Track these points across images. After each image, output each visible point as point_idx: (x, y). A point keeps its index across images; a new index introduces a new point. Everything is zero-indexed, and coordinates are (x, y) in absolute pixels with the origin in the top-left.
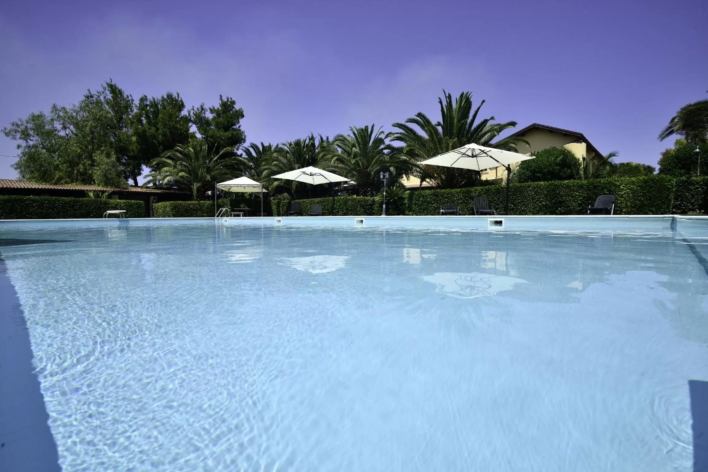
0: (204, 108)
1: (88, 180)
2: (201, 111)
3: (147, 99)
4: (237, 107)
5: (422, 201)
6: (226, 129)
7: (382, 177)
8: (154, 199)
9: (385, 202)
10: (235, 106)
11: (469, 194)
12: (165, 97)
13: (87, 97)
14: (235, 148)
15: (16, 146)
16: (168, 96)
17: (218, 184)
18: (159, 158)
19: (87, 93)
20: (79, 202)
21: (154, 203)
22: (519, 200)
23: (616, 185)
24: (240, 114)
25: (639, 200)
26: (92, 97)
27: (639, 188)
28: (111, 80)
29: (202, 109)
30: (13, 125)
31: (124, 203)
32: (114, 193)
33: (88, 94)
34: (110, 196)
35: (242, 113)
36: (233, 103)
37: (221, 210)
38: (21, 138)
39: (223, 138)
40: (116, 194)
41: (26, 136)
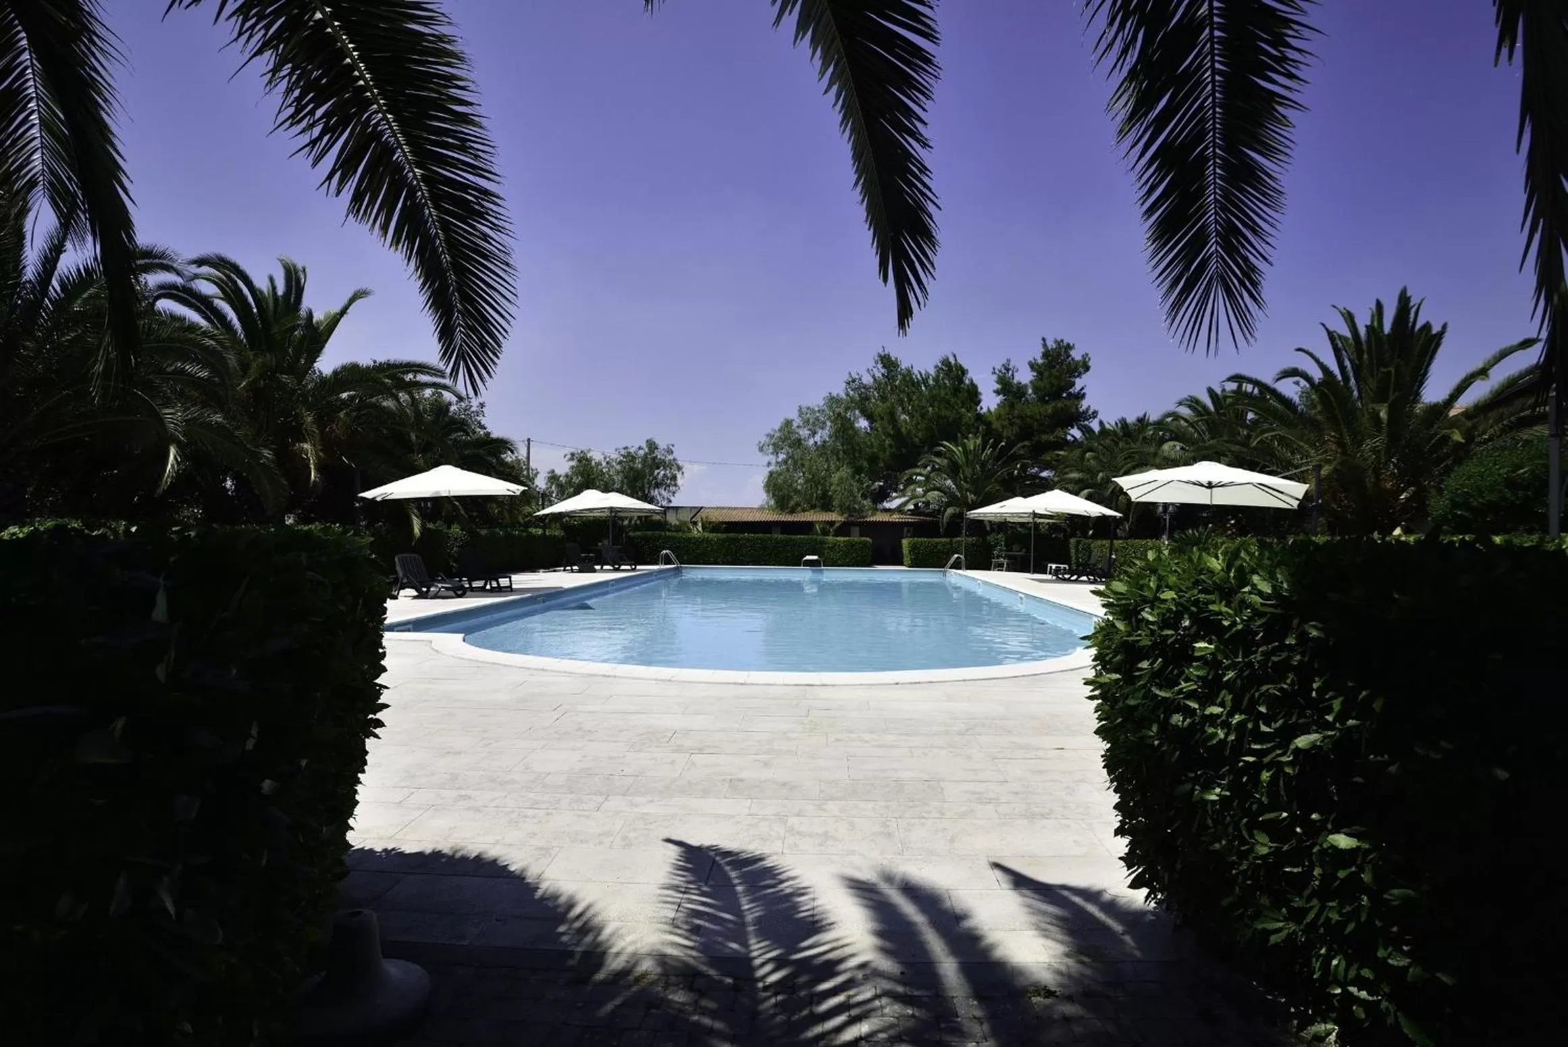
0: (1011, 367)
1: (825, 505)
2: (1007, 374)
4: (1076, 354)
6: (1055, 397)
8: (909, 531)
10: (1071, 353)
12: (940, 365)
13: (848, 383)
15: (766, 462)
16: (943, 364)
17: (968, 513)
19: (846, 378)
21: (905, 538)
24: (1084, 366)
26: (854, 381)
29: (1008, 369)
30: (767, 436)
31: (844, 541)
32: (847, 524)
33: (851, 380)
35: (1087, 363)
36: (1069, 347)
37: (953, 557)
38: (772, 453)
40: (857, 525)
41: (777, 449)
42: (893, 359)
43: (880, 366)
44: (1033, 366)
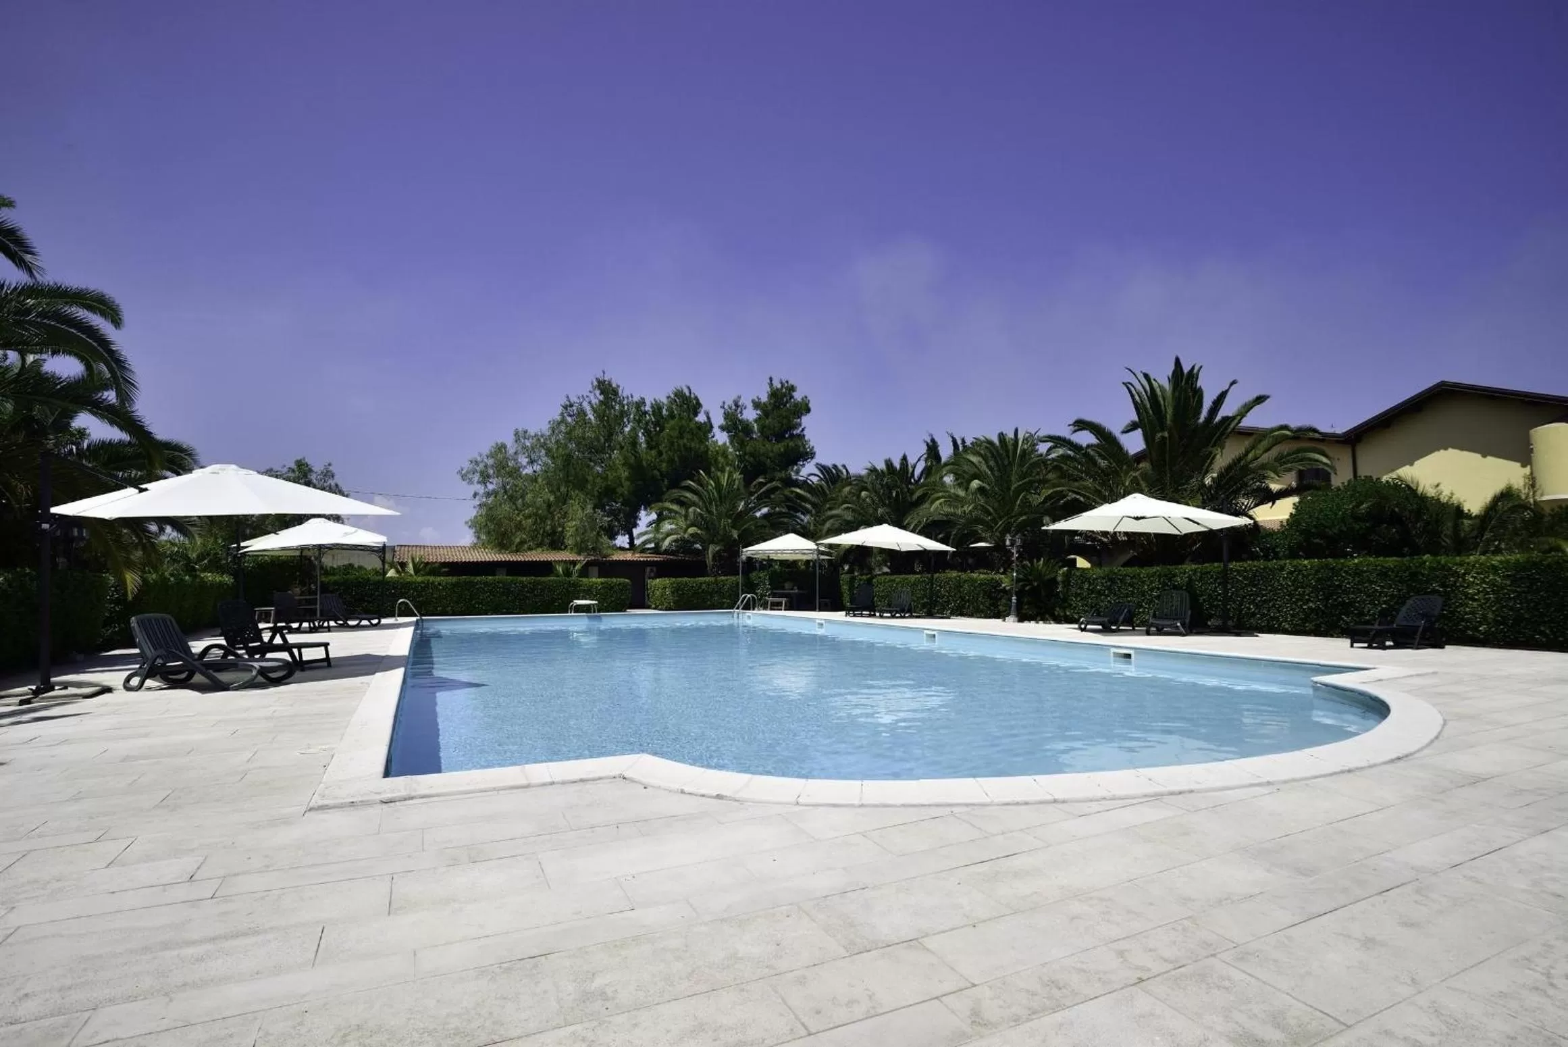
0: (740, 403)
1: (556, 543)
2: (736, 410)
3: (644, 403)
4: (798, 396)
5: (1088, 589)
6: (780, 437)
7: (1008, 543)
8: (652, 571)
9: (1016, 592)
10: (794, 394)
11: (1170, 580)
12: (673, 396)
13: (565, 407)
14: (792, 470)
15: (472, 495)
16: (676, 395)
17: (745, 550)
18: (660, 504)
19: (564, 401)
20: (539, 583)
21: (649, 578)
22: (1263, 595)
23: (1456, 572)
24: (804, 408)
25: (1511, 609)
26: (571, 406)
27: (1508, 582)
28: (604, 373)
29: (737, 406)
30: (471, 462)
32: (589, 564)
33: (568, 403)
34: (584, 572)
35: (807, 405)
36: (792, 389)
37: (745, 597)
38: (479, 482)
39: (771, 455)
40: (595, 565)
41: (485, 478)
42: (614, 386)
43: (598, 392)
44: (757, 405)
